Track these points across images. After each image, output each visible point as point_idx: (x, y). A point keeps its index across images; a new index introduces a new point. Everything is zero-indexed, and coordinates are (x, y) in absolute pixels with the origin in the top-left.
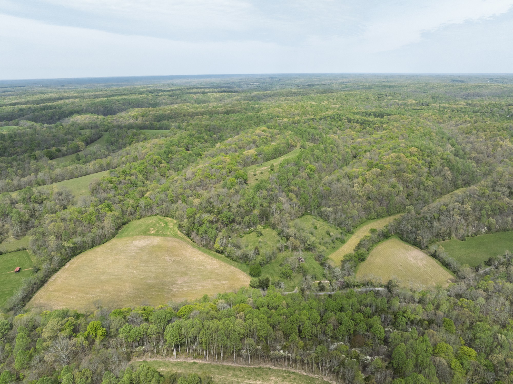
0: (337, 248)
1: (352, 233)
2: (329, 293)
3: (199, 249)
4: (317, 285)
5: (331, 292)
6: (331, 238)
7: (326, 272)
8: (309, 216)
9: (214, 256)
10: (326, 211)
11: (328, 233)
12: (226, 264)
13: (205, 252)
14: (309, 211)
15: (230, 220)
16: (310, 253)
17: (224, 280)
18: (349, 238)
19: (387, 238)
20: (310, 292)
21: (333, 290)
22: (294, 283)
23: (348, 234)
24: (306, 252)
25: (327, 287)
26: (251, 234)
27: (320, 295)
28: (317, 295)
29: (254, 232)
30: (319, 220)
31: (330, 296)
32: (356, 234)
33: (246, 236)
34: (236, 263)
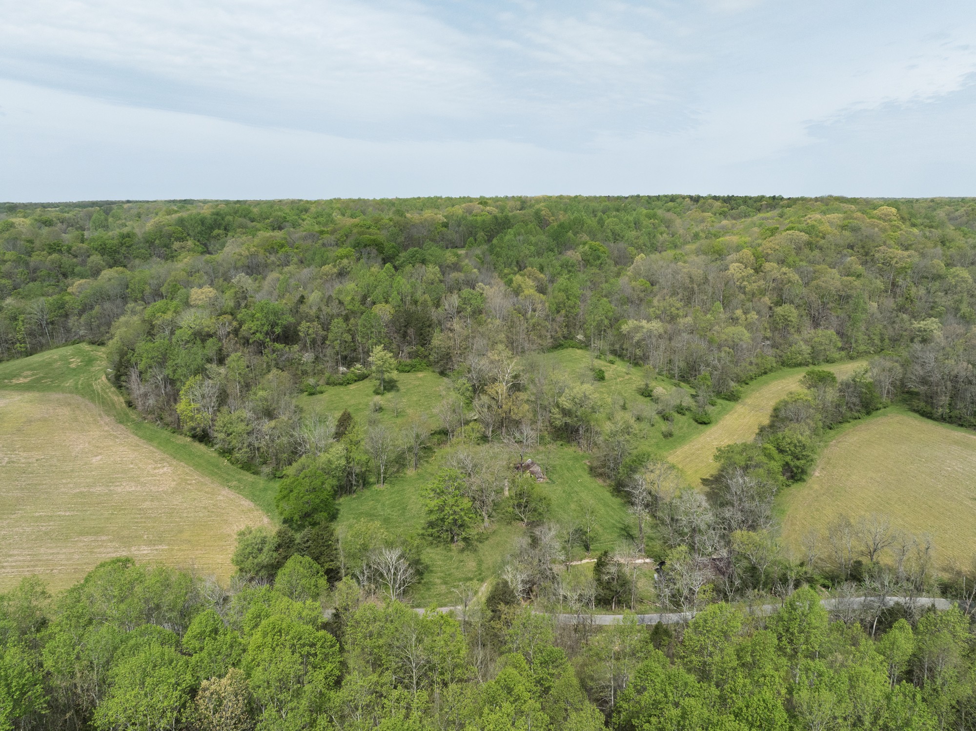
0: (683, 439)
1: (733, 397)
2: (653, 618)
3: (137, 427)
4: (591, 575)
5: (665, 609)
6: (655, 406)
7: (639, 517)
8: (579, 351)
9: (178, 453)
10: (638, 329)
11: (646, 393)
12: (207, 480)
13: (150, 440)
14: (580, 337)
15: (278, 330)
16: (570, 450)
17: (150, 543)
18: (724, 411)
19: (868, 413)
20: (546, 608)
21: (676, 602)
22: (480, 563)
23: (719, 401)
24: (553, 447)
25: (644, 586)
26: (352, 387)
27: (600, 629)
28: (582, 631)
29: (366, 382)
30: (612, 362)
31: (659, 634)
32: (749, 401)
33: (331, 391)
34: (249, 477)
